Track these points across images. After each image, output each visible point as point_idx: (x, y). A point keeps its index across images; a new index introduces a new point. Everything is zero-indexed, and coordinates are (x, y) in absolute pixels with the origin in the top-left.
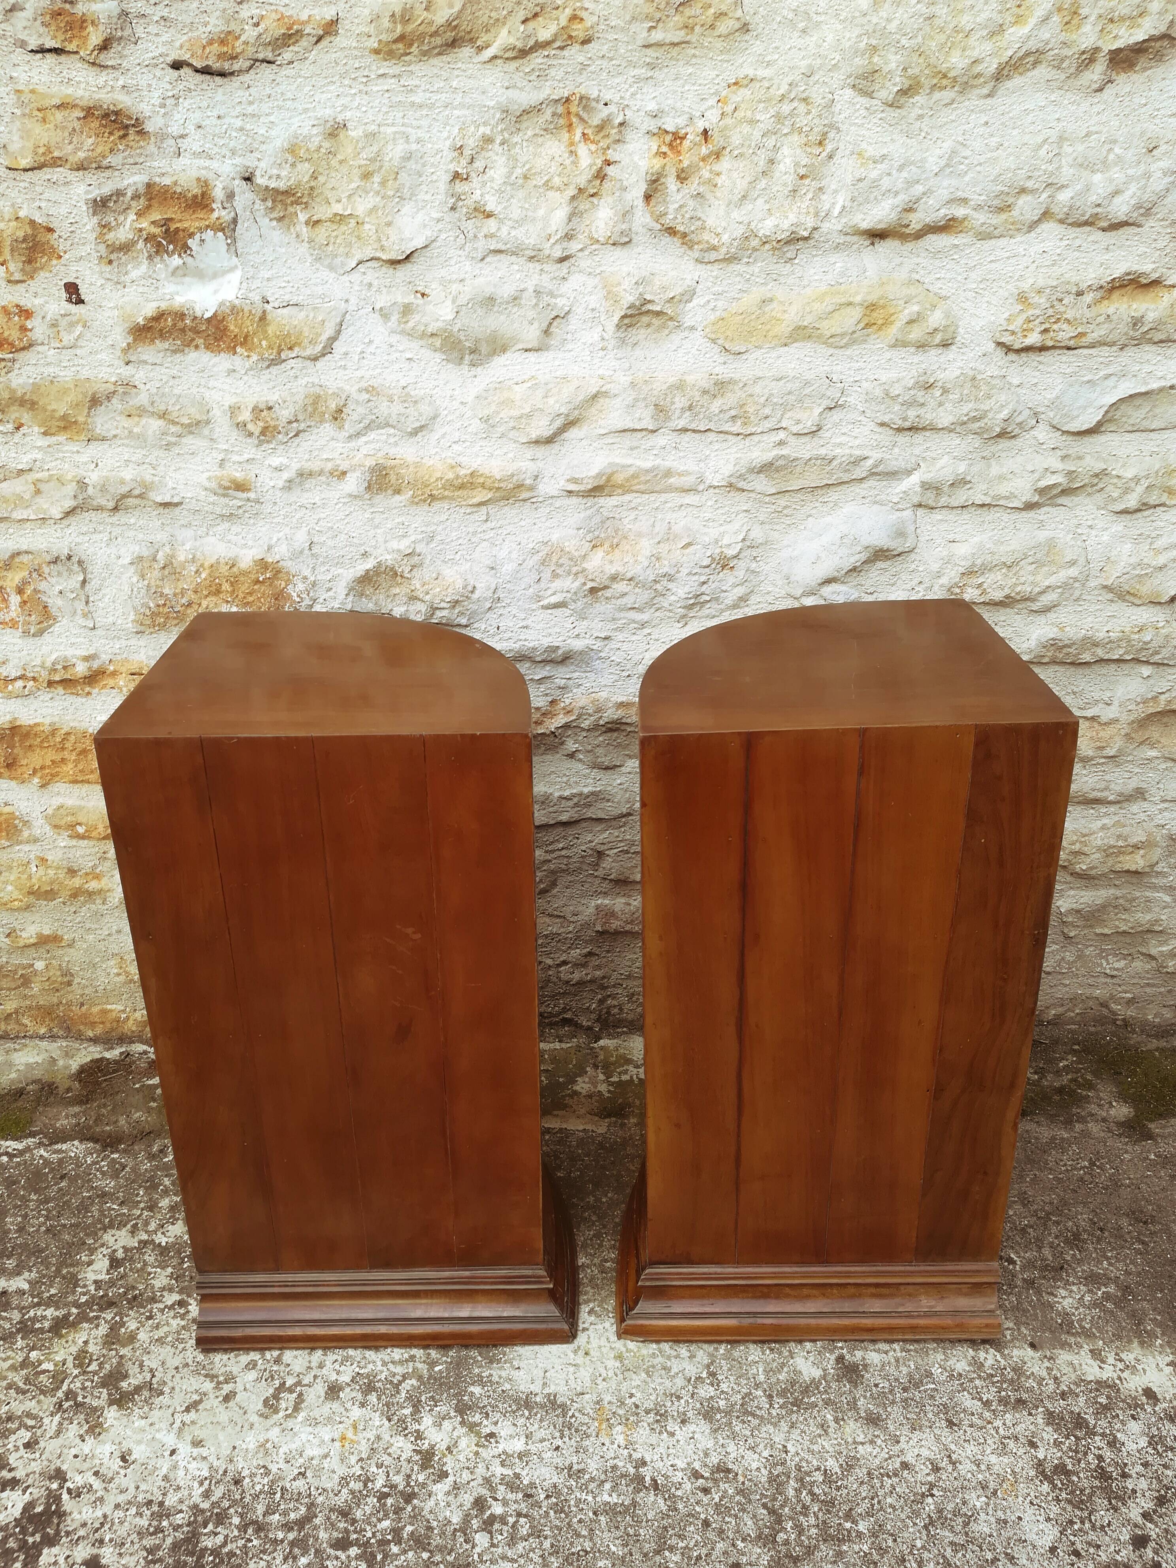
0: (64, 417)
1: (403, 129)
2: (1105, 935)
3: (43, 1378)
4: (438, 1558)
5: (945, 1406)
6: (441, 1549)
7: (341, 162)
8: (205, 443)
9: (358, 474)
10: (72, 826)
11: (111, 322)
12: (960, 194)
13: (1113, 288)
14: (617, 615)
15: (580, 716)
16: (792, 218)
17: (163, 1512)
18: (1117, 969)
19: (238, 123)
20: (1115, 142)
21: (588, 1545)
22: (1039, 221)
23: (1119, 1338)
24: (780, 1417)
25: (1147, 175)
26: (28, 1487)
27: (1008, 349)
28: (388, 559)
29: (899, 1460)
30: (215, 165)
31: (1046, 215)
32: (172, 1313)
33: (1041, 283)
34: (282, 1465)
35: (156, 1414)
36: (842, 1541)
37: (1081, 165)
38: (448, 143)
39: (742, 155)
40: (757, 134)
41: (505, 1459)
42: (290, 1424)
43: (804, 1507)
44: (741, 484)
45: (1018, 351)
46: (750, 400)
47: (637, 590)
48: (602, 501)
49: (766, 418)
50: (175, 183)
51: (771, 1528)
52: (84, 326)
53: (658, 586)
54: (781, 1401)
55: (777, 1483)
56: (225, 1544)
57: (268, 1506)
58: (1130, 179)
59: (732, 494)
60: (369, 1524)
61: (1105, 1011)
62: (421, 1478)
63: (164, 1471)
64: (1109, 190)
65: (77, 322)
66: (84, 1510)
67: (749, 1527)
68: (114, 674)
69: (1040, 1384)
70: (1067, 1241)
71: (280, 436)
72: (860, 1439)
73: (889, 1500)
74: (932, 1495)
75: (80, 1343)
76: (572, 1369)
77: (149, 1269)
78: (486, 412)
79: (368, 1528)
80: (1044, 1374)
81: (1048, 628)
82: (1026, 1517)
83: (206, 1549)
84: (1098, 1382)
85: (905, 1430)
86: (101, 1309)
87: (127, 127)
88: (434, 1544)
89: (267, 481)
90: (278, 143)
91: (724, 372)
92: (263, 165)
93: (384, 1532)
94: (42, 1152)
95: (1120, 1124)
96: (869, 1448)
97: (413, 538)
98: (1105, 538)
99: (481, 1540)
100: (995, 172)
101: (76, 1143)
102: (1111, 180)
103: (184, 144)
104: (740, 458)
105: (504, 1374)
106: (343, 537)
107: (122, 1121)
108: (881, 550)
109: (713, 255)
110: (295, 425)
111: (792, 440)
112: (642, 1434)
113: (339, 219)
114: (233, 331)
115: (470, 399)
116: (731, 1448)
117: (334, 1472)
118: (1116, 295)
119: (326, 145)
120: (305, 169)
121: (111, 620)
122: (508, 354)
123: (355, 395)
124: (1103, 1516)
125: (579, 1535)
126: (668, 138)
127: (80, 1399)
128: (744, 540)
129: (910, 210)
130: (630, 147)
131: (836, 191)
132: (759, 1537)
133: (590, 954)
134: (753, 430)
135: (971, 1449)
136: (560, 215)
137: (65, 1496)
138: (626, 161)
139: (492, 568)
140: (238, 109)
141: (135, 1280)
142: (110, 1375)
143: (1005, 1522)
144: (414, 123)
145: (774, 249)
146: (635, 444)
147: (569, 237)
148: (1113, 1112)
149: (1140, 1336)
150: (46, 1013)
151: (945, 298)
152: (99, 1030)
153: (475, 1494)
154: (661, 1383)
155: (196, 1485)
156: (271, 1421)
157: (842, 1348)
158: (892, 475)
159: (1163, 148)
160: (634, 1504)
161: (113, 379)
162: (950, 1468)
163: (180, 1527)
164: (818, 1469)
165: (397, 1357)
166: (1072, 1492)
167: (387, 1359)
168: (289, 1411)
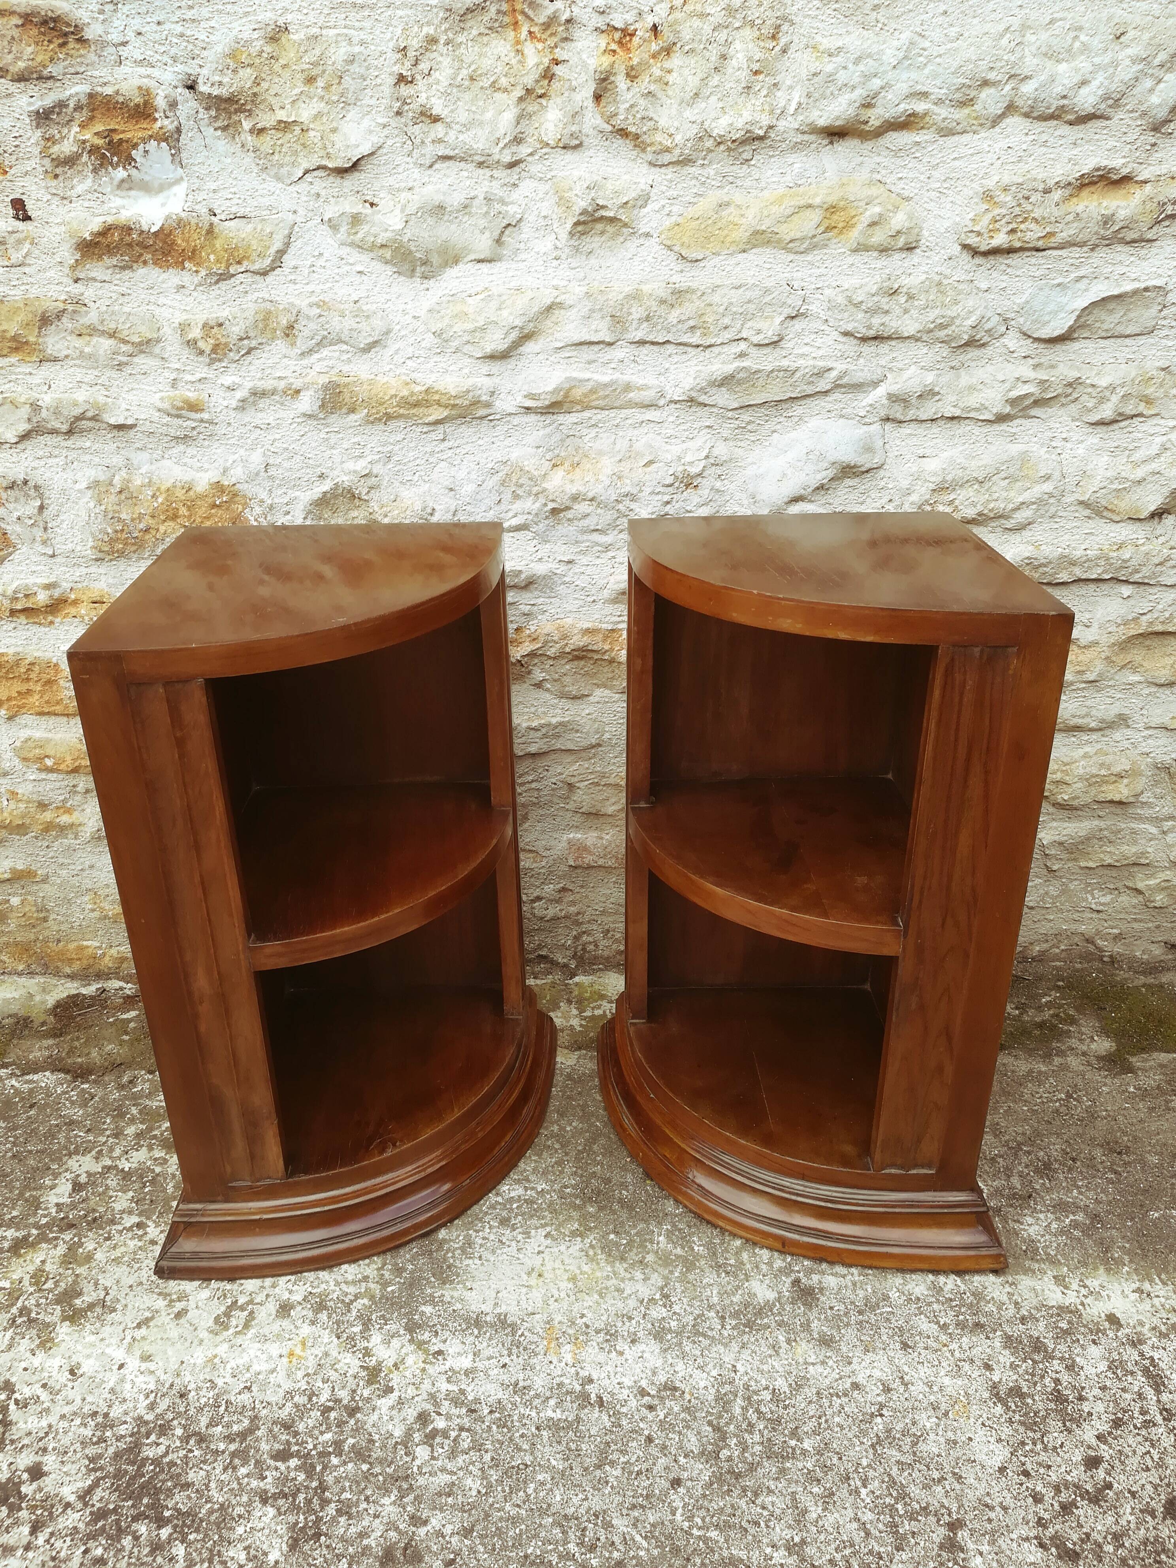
0: (14, 338)
1: (345, 31)
2: (1090, 868)
5: (901, 1329)
6: (380, 1461)
7: (284, 67)
8: (157, 362)
9: (311, 392)
10: (40, 759)
11: (58, 238)
12: (919, 88)
13: (1083, 186)
14: (580, 538)
15: (546, 642)
16: (747, 116)
17: (107, 1423)
18: (1102, 904)
19: (179, 29)
20: (1080, 28)
21: (528, 1459)
22: (1003, 116)
23: (1085, 1265)
24: (731, 1338)
25: (1115, 64)
27: (974, 252)
28: (345, 480)
29: (850, 1380)
30: (156, 72)
31: (1011, 108)
32: (130, 1235)
33: (1006, 179)
34: (229, 1379)
35: (107, 1330)
36: (785, 1458)
37: (1045, 55)
38: (391, 45)
39: (692, 50)
40: (707, 29)
41: (451, 1376)
42: (239, 1340)
43: (750, 1425)
44: (703, 398)
45: (986, 254)
46: (709, 309)
47: (599, 511)
48: (561, 418)
49: (726, 328)
50: (117, 93)
51: (715, 1445)
52: (32, 244)
53: (620, 507)
54: (734, 1323)
55: (724, 1401)
56: (167, 1453)
57: (212, 1418)
58: (1097, 68)
59: (694, 409)
60: (311, 1436)
61: (1091, 948)
62: (366, 1393)
63: (111, 1384)
64: (1075, 81)
65: (25, 240)
66: (30, 1420)
67: (692, 1443)
68: (75, 602)
69: (999, 1308)
70: (1037, 1171)
71: (231, 354)
72: (812, 1359)
73: (837, 1419)
74: (881, 1415)
75: (38, 1262)
76: (524, 1290)
77: (111, 1193)
78: (440, 325)
79: (310, 1440)
80: (1005, 1298)
81: (1022, 547)
82: (977, 1438)
83: (147, 1458)
84: (1060, 1308)
85: (858, 1352)
86: (61, 1231)
87: (66, 35)
88: (375, 1456)
89: (220, 401)
90: (219, 48)
91: (682, 280)
92: (204, 72)
93: (325, 1444)
94: (14, 1082)
95: (1099, 1058)
96: (819, 1368)
97: (369, 459)
98: (1081, 451)
99: (422, 1453)
100: (955, 64)
101: (47, 1073)
102: (1077, 70)
103: (124, 52)
104: (700, 371)
105: (456, 1294)
106: (298, 458)
107: (94, 1053)
108: (849, 467)
109: (666, 158)
110: (246, 342)
111: (753, 351)
112: (592, 1353)
113: (284, 126)
114: (179, 246)
115: (422, 313)
116: (680, 1366)
117: (279, 1386)
118: (1085, 193)
119: (268, 49)
120: (247, 75)
121: (70, 546)
122: (461, 265)
123: (306, 310)
124: (1055, 1437)
125: (520, 1449)
126: (617, 35)
127: (33, 1315)
128: (707, 457)
129: (868, 106)
130: (579, 45)
131: (791, 87)
132: (702, 1453)
133: (564, 890)
134: (713, 341)
135: (924, 1371)
136: (509, 116)
137: (12, 1407)
138: (574, 60)
139: (451, 490)
140: (178, 13)
141: (97, 1204)
142: (65, 1293)
143: (955, 1442)
144: (357, 24)
145: (729, 149)
146: (592, 357)
147: (518, 140)
148: (1094, 1046)
149: (1106, 1262)
150: (24, 949)
151: (908, 199)
152: (76, 966)
153: (419, 1409)
154: (613, 1304)
155: (142, 1397)
156: (220, 1338)
157: (799, 1272)
158: (858, 387)
159: (1131, 34)
160: (578, 1420)
161: (63, 297)
162: (902, 1389)
163: (122, 1436)
164: (767, 1388)
165: (350, 1278)
166: (1026, 1414)
167: (340, 1279)
168: (240, 1328)
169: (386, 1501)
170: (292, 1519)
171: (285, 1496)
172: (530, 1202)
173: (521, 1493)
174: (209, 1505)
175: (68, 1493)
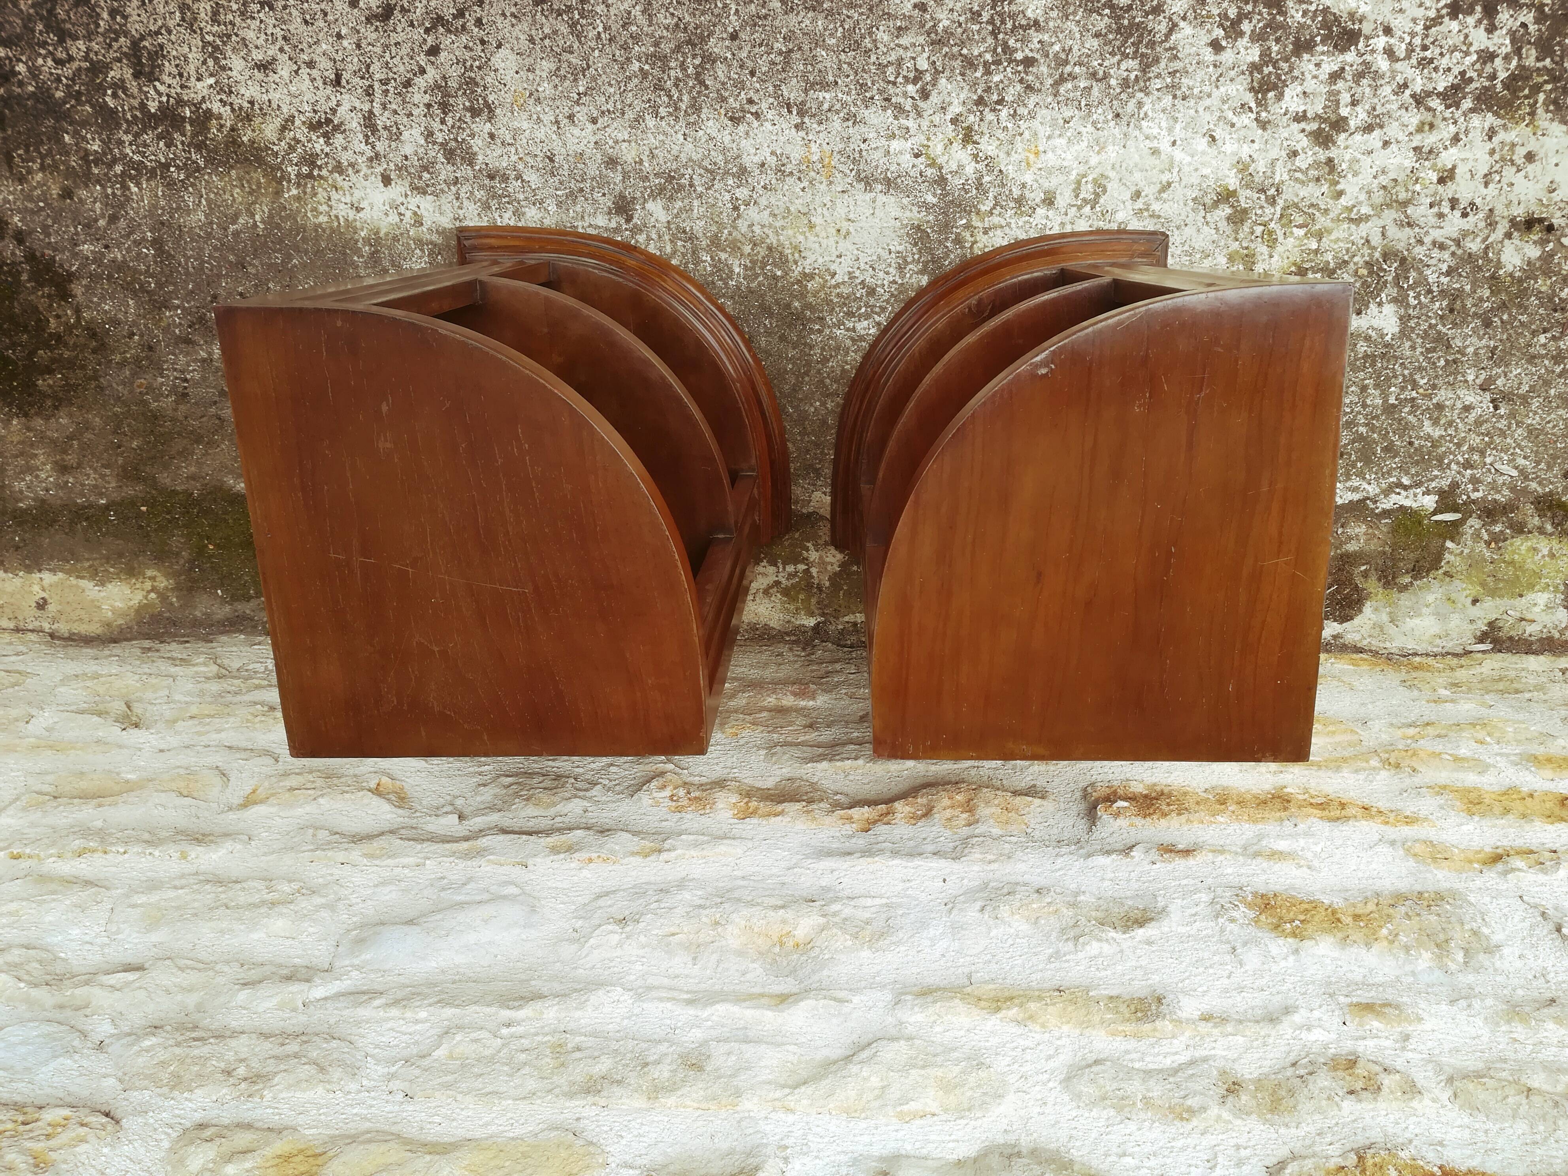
3: (1300, 220)
4: (955, 49)
5: (553, 175)
6: (953, 57)
9: (1182, 1019)
15: (832, 814)
17: (1172, 88)
21: (843, 56)
23: (396, 239)
24: (685, 166)
26: (1285, 114)
28: (1113, 935)
29: (599, 125)
34: (1083, 130)
35: (1195, 180)
36: (653, 55)
41: (906, 133)
42: (1082, 169)
43: (676, 85)
51: (704, 69)
54: (683, 181)
55: (695, 107)
56: (1119, 63)
57: (1089, 95)
60: (1009, 79)
62: (971, 118)
63: (1178, 126)
66: (1234, 92)
67: (721, 69)
69: (472, 193)
71: (1324, 1060)
72: (626, 144)
73: (612, 90)
74: (579, 94)
75: (1276, 257)
76: (851, 216)
79: (1010, 75)
80: (466, 203)
82: (512, 73)
83: (1133, 59)
84: (425, 193)
85: (588, 154)
88: (958, 61)
93: (998, 72)
96: (620, 137)
97: (1081, 955)
99: (923, 64)
105: (908, 214)
110: (1302, 1073)
112: (796, 153)
115: (1012, 1097)
116: (727, 139)
117: (1041, 123)
124: (455, 72)
125: (849, 64)
127: (1263, 197)
132: (714, 62)
135: (540, 134)
137: (1253, 105)
139: (957, 929)
142: (1242, 221)
143: (529, 70)
149: (378, 241)
153: (929, 102)
154: (779, 201)
155: (1150, 113)
156: (1098, 171)
157: (626, 229)
160: (806, 91)
162: (561, 117)
163: (1157, 77)
164: (662, 118)
165: (999, 232)
166: (473, 92)
167: (1007, 230)
168: (1084, 180)
169: (946, 23)
170: (1013, 8)
171: (1021, 26)
172: (850, 314)
173: (847, 27)
174: (1077, 18)
175: (1186, 30)
